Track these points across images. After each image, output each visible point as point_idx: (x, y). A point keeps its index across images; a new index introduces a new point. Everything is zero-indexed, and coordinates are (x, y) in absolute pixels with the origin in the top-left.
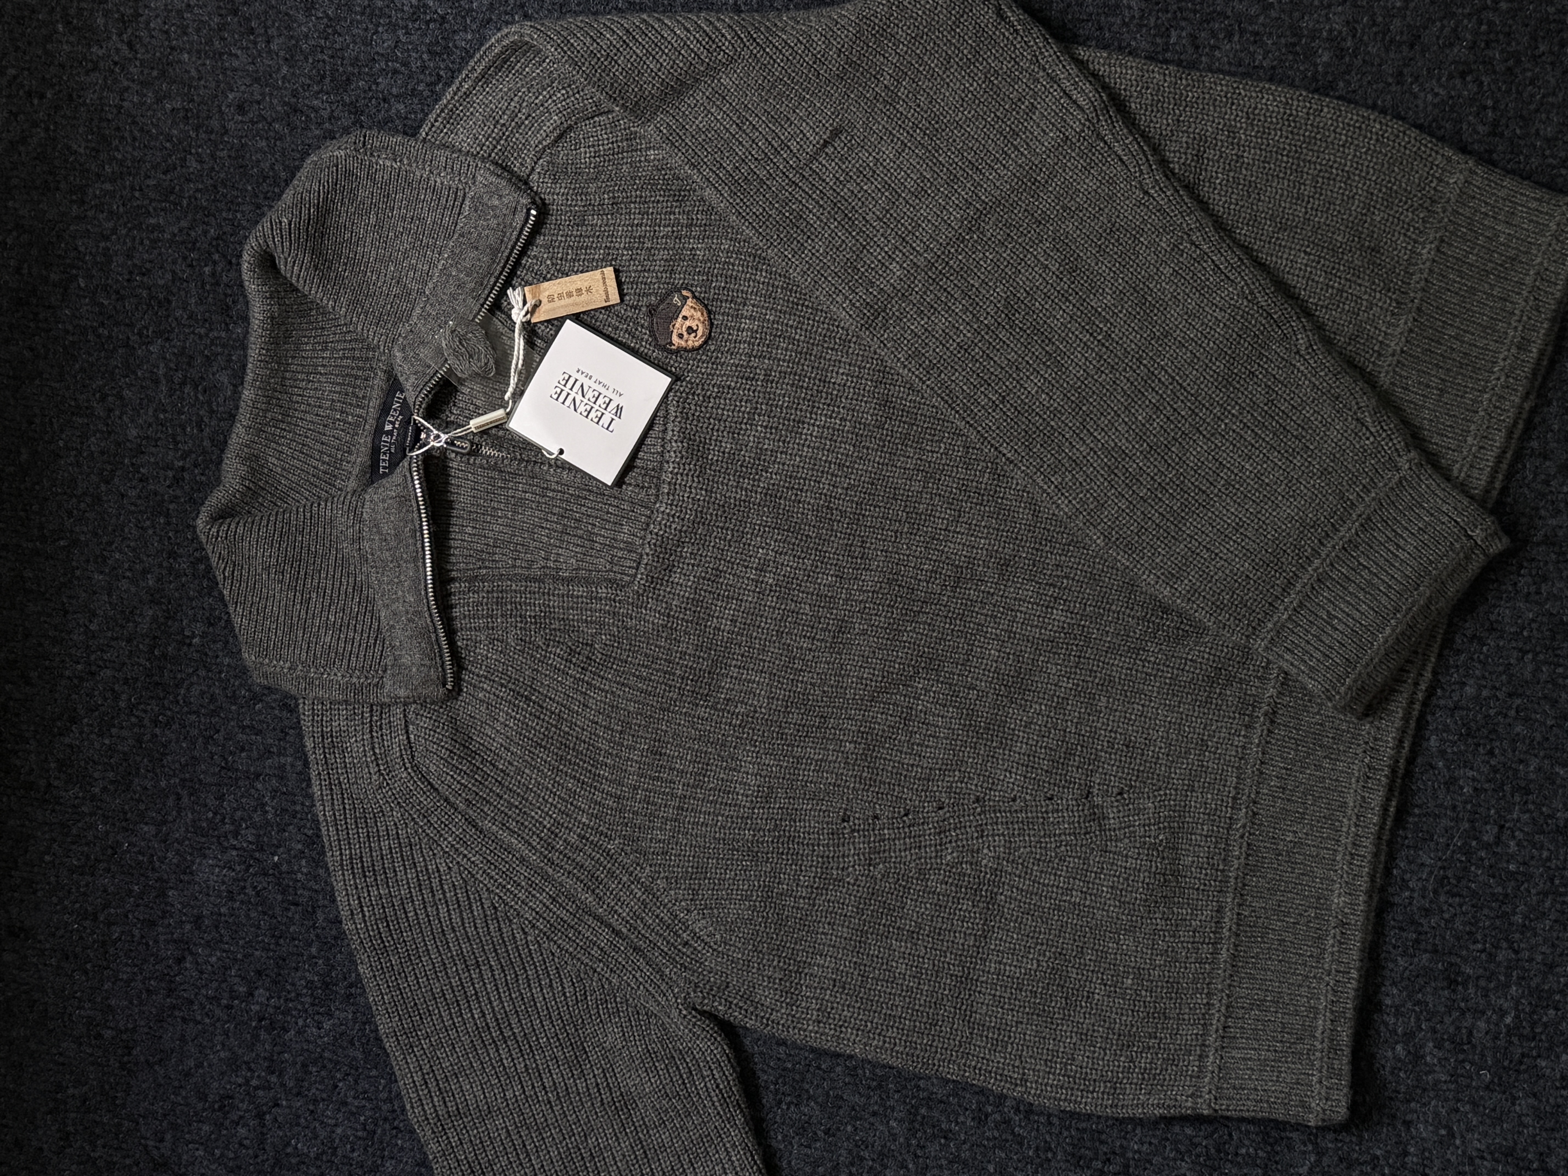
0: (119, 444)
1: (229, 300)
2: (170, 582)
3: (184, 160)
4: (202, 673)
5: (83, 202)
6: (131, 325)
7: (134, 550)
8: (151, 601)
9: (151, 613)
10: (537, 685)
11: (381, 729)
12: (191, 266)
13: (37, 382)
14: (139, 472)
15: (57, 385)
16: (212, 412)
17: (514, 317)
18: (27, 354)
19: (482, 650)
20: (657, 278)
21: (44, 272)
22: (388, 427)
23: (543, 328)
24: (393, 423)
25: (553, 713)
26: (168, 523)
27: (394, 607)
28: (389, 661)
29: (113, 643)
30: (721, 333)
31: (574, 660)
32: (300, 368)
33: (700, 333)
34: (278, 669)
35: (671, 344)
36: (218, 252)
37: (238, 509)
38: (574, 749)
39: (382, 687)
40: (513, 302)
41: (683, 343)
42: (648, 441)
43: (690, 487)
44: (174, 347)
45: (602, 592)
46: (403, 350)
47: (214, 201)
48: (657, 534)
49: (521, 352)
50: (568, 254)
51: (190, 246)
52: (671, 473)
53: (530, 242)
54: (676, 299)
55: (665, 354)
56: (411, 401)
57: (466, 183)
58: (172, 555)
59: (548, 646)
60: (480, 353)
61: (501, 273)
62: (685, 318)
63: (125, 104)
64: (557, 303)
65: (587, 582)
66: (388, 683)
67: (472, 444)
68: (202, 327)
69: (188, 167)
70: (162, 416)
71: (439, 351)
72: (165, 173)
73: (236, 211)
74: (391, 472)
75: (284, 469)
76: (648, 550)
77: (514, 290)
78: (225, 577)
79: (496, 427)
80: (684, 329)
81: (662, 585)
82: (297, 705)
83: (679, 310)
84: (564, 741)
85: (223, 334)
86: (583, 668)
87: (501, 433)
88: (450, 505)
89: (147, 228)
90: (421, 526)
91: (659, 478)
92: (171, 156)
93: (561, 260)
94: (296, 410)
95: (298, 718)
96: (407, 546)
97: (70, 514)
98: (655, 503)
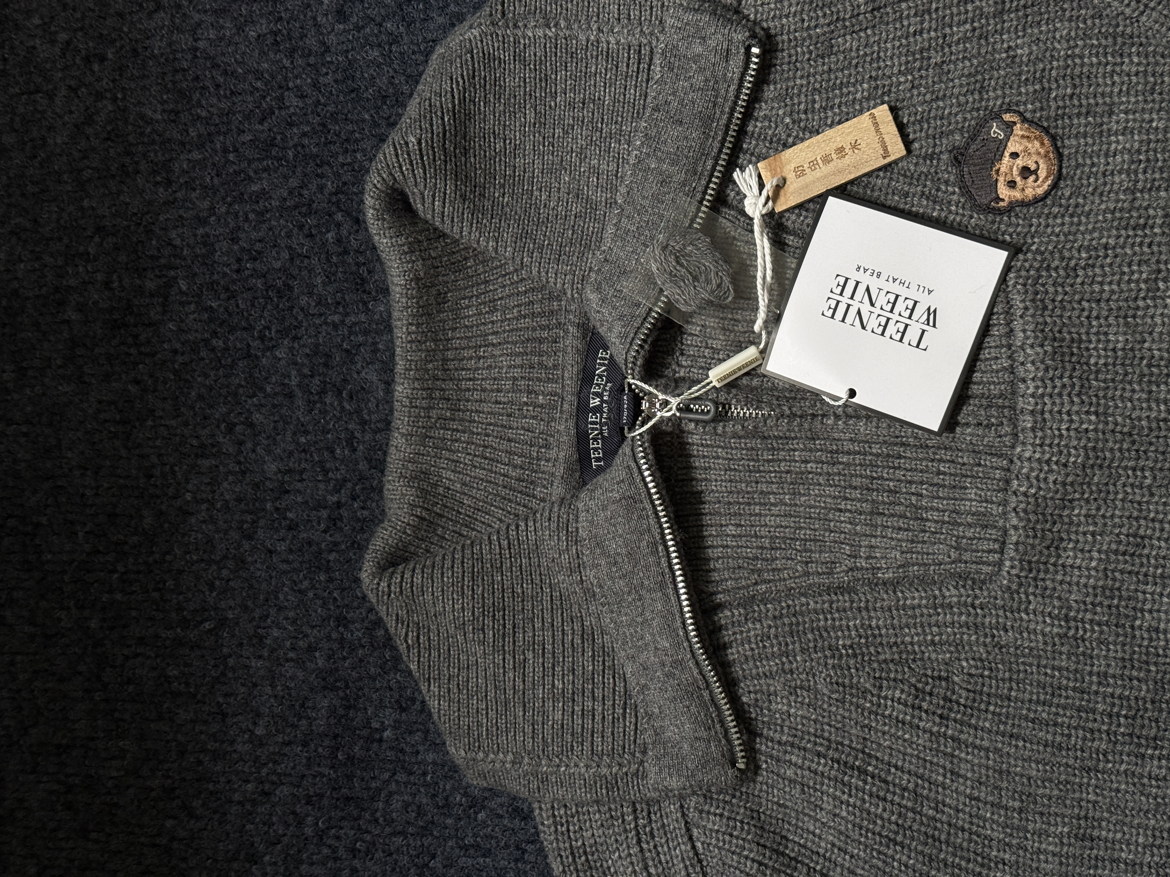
0: (256, 486)
1: (363, 271)
2: (344, 659)
3: (281, 99)
4: (401, 777)
5: (169, 183)
6: (248, 328)
7: (294, 622)
8: (325, 688)
9: (325, 703)
10: (871, 748)
11: (653, 837)
12: (311, 236)
13: (150, 423)
14: (285, 518)
15: (173, 423)
16: (364, 423)
17: (749, 210)
18: (133, 389)
19: (780, 706)
20: (959, 105)
21: (138, 281)
22: (595, 402)
23: (793, 217)
24: (600, 395)
25: (905, 789)
26: (331, 580)
27: (643, 657)
28: (648, 737)
29: (286, 750)
30: (1078, 166)
31: (925, 705)
32: (464, 343)
33: (1042, 173)
34: (498, 765)
35: (998, 199)
36: (340, 210)
37: (413, 549)
38: (947, 843)
39: (645, 777)
40: (744, 189)
41: (1017, 195)
42: (985, 354)
43: (1069, 413)
44: (304, 346)
45: (952, 594)
46: (598, 289)
47: (325, 144)
48: (1025, 494)
49: (768, 258)
50: (814, 101)
51: (304, 210)
52: (1033, 396)
53: (755, 98)
54: (996, 131)
55: (990, 217)
56: (620, 360)
57: (651, 34)
58: (342, 621)
59: (881, 687)
60: (707, 271)
61: (720, 151)
62: (1015, 155)
63: (201, 44)
64: (810, 176)
65: (925, 582)
66: (652, 770)
67: (716, 404)
68: (335, 313)
69: (288, 108)
70: (303, 440)
71: (649, 278)
72: (261, 123)
73: (354, 151)
74: (608, 465)
75: (464, 484)
76: (1015, 521)
77: (743, 170)
78: (408, 647)
79: (747, 374)
80: (1015, 172)
81: (1047, 571)
82: (532, 811)
83: (1002, 145)
84: (930, 832)
85: (363, 317)
86: (941, 717)
87: (755, 382)
88: (697, 498)
89: (251, 198)
90: (663, 535)
91: (1013, 408)
92: (264, 97)
93: (805, 112)
94: (468, 401)
95: (535, 827)
96: (647, 567)
97: (212, 587)
98: (1013, 447)
